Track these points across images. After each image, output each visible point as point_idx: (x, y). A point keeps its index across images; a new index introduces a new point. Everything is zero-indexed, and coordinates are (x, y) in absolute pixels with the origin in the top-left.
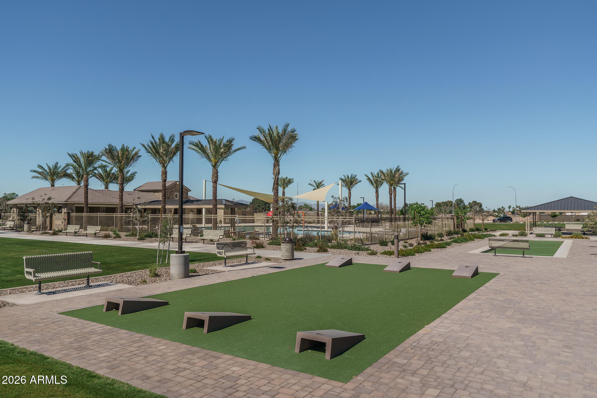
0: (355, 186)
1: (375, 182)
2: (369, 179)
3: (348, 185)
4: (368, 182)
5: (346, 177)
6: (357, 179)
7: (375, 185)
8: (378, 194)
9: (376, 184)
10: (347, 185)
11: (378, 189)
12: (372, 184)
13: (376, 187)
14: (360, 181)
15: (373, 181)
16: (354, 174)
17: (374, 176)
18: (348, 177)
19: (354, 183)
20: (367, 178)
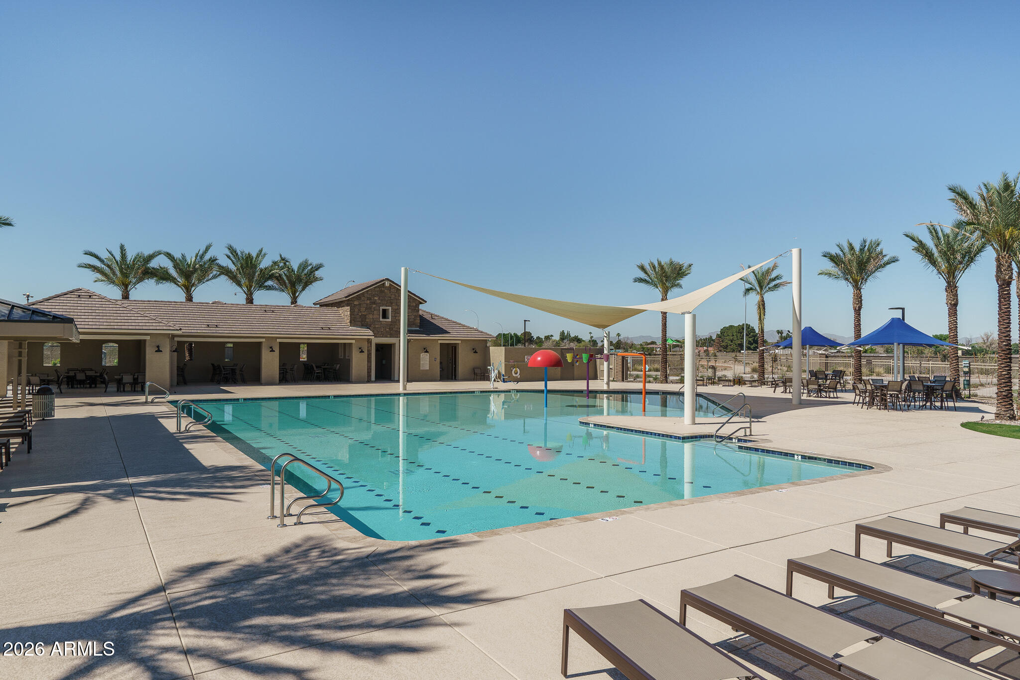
0: (877, 274)
1: (943, 254)
2: (921, 248)
3: (851, 273)
4: (918, 257)
5: (846, 250)
6: (881, 253)
7: (944, 266)
8: (956, 295)
9: (948, 261)
10: (847, 274)
11: (954, 278)
12: (933, 262)
13: (948, 273)
14: (894, 260)
15: (936, 254)
16: (871, 238)
17: (940, 234)
18: (852, 248)
19: (871, 266)
20: (915, 245)
